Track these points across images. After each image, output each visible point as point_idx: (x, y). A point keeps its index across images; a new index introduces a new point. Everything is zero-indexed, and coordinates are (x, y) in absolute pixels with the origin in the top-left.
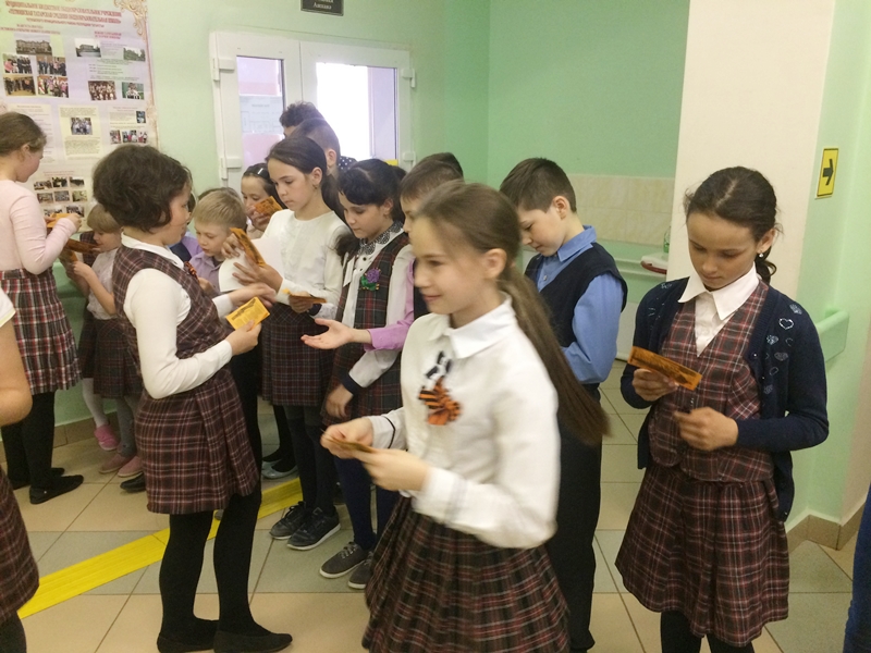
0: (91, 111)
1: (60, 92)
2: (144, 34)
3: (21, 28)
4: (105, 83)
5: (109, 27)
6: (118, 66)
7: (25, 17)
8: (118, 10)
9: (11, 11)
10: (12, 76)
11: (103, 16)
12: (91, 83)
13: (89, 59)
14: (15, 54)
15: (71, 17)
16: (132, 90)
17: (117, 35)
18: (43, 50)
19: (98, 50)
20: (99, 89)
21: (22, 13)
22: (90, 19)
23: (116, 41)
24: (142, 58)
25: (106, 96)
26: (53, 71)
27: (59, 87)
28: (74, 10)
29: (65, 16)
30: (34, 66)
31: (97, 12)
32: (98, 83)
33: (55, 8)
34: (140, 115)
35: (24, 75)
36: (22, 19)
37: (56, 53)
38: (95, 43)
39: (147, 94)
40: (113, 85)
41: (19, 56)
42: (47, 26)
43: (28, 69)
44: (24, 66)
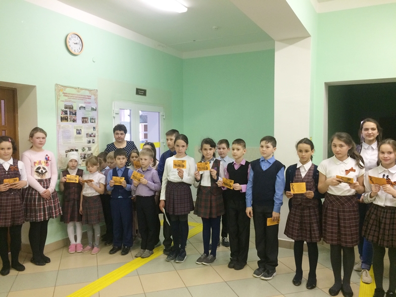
0: (82, 127)
1: (74, 121)
2: (96, 103)
3: (66, 101)
4: (86, 118)
5: (88, 100)
6: (90, 113)
7: (67, 97)
8: (90, 95)
9: (64, 96)
10: (63, 116)
11: (87, 97)
12: (83, 118)
13: (82, 110)
14: (64, 109)
15: (79, 97)
16: (93, 120)
17: (90, 103)
18: (71, 108)
19: (85, 108)
20: (84, 120)
21: (66, 96)
22: (83, 98)
23: (89, 105)
24: (96, 110)
25: (86, 122)
26: (73, 114)
27: (74, 119)
28: (79, 95)
29: (77, 97)
30: (68, 113)
31: (85, 96)
32: (84, 118)
33: (75, 95)
34: (94, 128)
35: (66, 115)
36: (66, 98)
37: (74, 109)
38: (84, 105)
39: (96, 121)
40: (87, 118)
41: (65, 109)
42: (73, 100)
43: (67, 114)
44: (66, 113)
